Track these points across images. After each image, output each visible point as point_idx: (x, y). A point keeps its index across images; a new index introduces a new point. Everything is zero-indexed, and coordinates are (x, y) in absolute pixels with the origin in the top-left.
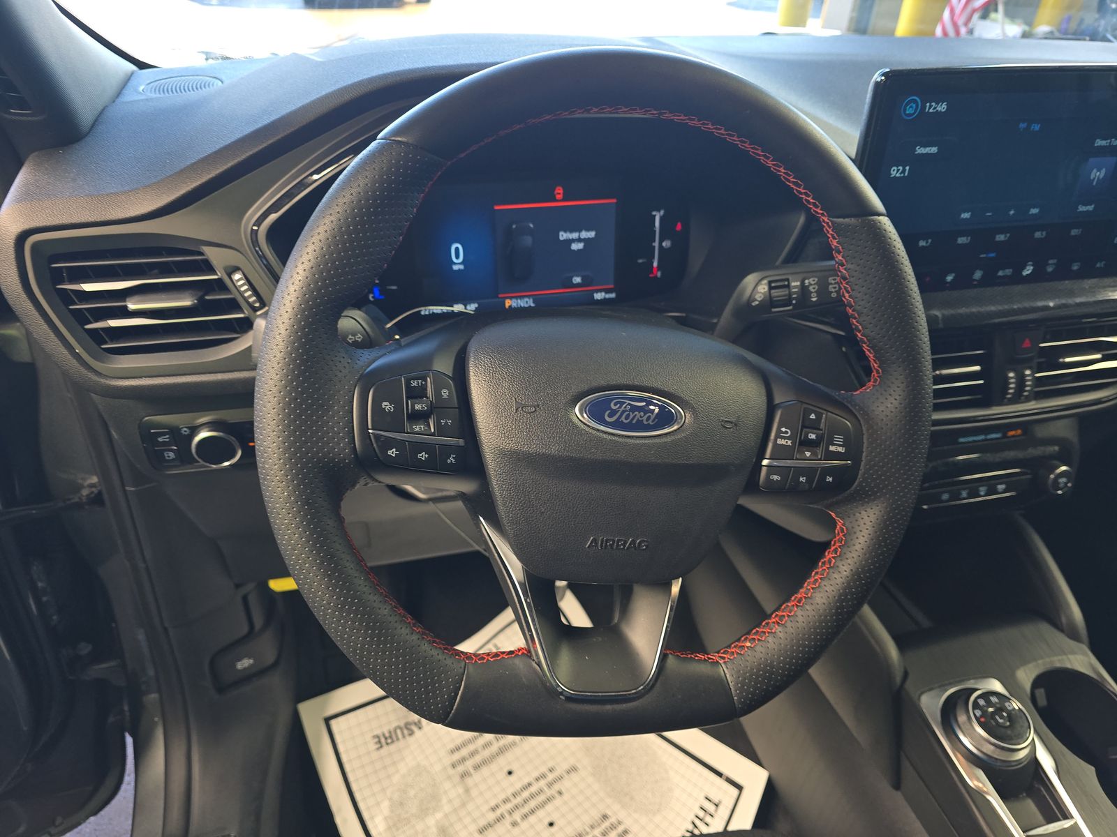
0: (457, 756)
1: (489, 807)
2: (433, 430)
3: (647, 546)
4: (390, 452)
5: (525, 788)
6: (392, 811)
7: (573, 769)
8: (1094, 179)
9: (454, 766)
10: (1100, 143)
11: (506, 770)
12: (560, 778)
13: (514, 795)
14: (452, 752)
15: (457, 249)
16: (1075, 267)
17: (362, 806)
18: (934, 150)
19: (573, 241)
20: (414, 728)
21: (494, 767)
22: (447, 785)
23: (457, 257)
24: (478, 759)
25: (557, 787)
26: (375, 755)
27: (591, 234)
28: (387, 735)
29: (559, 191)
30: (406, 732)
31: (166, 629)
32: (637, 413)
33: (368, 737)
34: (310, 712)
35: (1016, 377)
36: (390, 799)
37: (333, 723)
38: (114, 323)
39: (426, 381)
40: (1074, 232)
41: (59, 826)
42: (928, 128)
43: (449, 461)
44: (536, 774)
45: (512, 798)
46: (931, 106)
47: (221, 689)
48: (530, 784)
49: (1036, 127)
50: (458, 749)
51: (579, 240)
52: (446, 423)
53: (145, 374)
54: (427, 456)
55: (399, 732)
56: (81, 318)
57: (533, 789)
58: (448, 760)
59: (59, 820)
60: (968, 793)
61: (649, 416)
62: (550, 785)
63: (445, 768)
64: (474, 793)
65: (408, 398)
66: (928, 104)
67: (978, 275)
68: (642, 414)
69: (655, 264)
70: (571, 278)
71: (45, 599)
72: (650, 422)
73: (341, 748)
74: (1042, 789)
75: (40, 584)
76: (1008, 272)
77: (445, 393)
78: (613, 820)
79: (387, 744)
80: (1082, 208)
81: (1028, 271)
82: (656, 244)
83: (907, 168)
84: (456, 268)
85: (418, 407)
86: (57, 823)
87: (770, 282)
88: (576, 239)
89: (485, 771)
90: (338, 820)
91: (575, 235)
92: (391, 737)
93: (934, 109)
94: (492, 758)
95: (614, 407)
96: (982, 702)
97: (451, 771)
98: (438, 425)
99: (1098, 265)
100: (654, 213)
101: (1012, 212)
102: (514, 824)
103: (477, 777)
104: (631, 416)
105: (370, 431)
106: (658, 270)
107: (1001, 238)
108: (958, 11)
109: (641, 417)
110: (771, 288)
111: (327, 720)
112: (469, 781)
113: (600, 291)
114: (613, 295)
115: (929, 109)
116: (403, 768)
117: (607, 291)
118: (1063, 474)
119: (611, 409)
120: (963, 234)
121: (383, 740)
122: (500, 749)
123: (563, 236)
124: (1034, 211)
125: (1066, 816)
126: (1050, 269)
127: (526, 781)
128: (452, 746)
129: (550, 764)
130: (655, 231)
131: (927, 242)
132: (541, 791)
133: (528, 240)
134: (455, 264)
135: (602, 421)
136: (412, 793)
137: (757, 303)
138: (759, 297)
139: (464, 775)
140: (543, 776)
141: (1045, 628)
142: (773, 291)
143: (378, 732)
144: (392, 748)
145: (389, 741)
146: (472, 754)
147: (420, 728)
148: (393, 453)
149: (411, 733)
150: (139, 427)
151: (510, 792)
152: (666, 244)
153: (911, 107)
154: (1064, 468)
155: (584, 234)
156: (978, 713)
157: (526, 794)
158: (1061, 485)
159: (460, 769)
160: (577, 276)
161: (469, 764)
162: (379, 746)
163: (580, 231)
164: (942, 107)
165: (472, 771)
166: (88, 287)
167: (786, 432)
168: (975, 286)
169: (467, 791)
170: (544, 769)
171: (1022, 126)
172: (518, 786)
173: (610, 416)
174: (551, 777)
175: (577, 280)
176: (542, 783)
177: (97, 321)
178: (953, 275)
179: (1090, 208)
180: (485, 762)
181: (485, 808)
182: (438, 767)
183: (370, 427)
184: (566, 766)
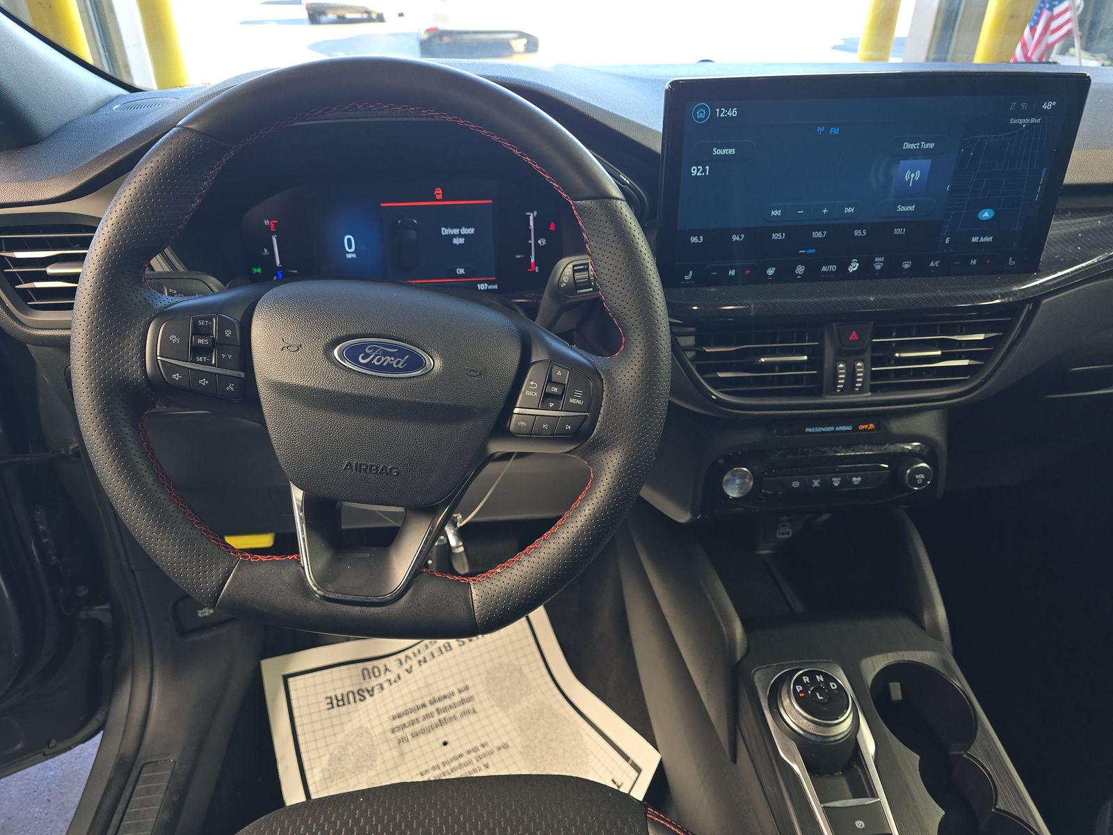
0: (398, 722)
1: (419, 772)
2: (213, 362)
3: (398, 473)
4: (174, 376)
5: (456, 758)
6: (330, 765)
7: (505, 746)
8: (909, 180)
9: (393, 731)
10: (907, 146)
11: (442, 741)
12: (491, 753)
13: (444, 764)
14: (394, 718)
15: (349, 240)
16: (906, 265)
17: (304, 757)
18: (732, 151)
19: (455, 236)
20: (366, 694)
21: (431, 736)
22: (384, 747)
23: (350, 247)
24: (417, 727)
25: (485, 761)
26: (326, 714)
27: (471, 231)
28: (340, 698)
29: (439, 192)
30: (358, 697)
31: (132, 571)
32: (388, 357)
33: (322, 697)
34: (271, 669)
35: (847, 368)
36: (331, 754)
37: (290, 680)
38: (38, 285)
39: (212, 322)
40: (898, 231)
41: (53, 747)
42: (721, 131)
43: (228, 389)
44: (469, 747)
45: (441, 766)
46: (721, 112)
47: (183, 633)
48: (461, 756)
49: (836, 131)
50: (400, 716)
51: (460, 236)
52: (227, 357)
53: (59, 327)
54: (207, 382)
55: (351, 696)
56: (14, 279)
57: (463, 760)
58: (389, 725)
59: (53, 742)
60: (777, 762)
61: (400, 361)
62: (479, 758)
63: (384, 732)
64: (408, 757)
65: (193, 334)
66: (718, 110)
67: (800, 270)
68: (393, 359)
69: (533, 260)
70: (456, 268)
71: (45, 541)
72: (400, 366)
73: (294, 704)
74: (860, 770)
75: (41, 527)
76: (833, 268)
77: (228, 333)
79: (338, 706)
80: (901, 209)
81: (854, 266)
82: (532, 242)
83: (707, 167)
84: (349, 256)
85: (201, 341)
86: (51, 745)
87: (574, 266)
88: (458, 235)
89: (422, 739)
90: (281, 767)
91: (456, 231)
92: (343, 700)
93: (724, 114)
94: (432, 728)
95: (367, 351)
96: (806, 679)
97: (390, 735)
98: (219, 358)
99: (932, 264)
100: (528, 214)
101: (825, 211)
103: (413, 743)
104: (383, 359)
105: (159, 358)
106: (536, 265)
107: (817, 235)
108: (1031, 47)
109: (391, 360)
110: (574, 271)
111: (286, 678)
112: (405, 746)
113: (483, 282)
114: (496, 287)
115: (720, 115)
116: (348, 728)
117: (489, 283)
118: (922, 470)
119: (365, 353)
120: (777, 230)
121: (335, 702)
122: (440, 721)
123: (445, 231)
124: (850, 210)
125: (874, 794)
126: (878, 267)
127: (458, 752)
128: (395, 713)
129: (483, 741)
130: (530, 230)
131: (740, 237)
132: (470, 762)
133: (413, 234)
134: (349, 253)
135: (356, 362)
136: (351, 750)
137: (565, 285)
138: (565, 279)
139: (401, 741)
140: (475, 750)
141: (906, 624)
142: (576, 274)
143: (332, 694)
144: (343, 709)
145: (341, 703)
146: (413, 723)
147: (371, 696)
148: (176, 377)
149: (363, 699)
150: (65, 375)
151: (440, 761)
152: (542, 242)
153: (701, 112)
154: (924, 465)
155: (464, 231)
156: (799, 688)
157: (454, 764)
158: (919, 482)
159: (399, 734)
160: (461, 268)
161: (408, 731)
162: (330, 706)
163: (460, 228)
164: (733, 113)
165: (410, 738)
166: (19, 255)
167: (534, 386)
168: (799, 281)
169: (402, 755)
170: (477, 744)
171: (821, 129)
172: (450, 756)
173: (363, 358)
174: (482, 751)
175: (461, 271)
176: (473, 755)
177: (26, 283)
178: (774, 269)
179: (912, 208)
180: (423, 731)
181: (415, 772)
182: (378, 730)
183: (158, 354)
184: (498, 743)
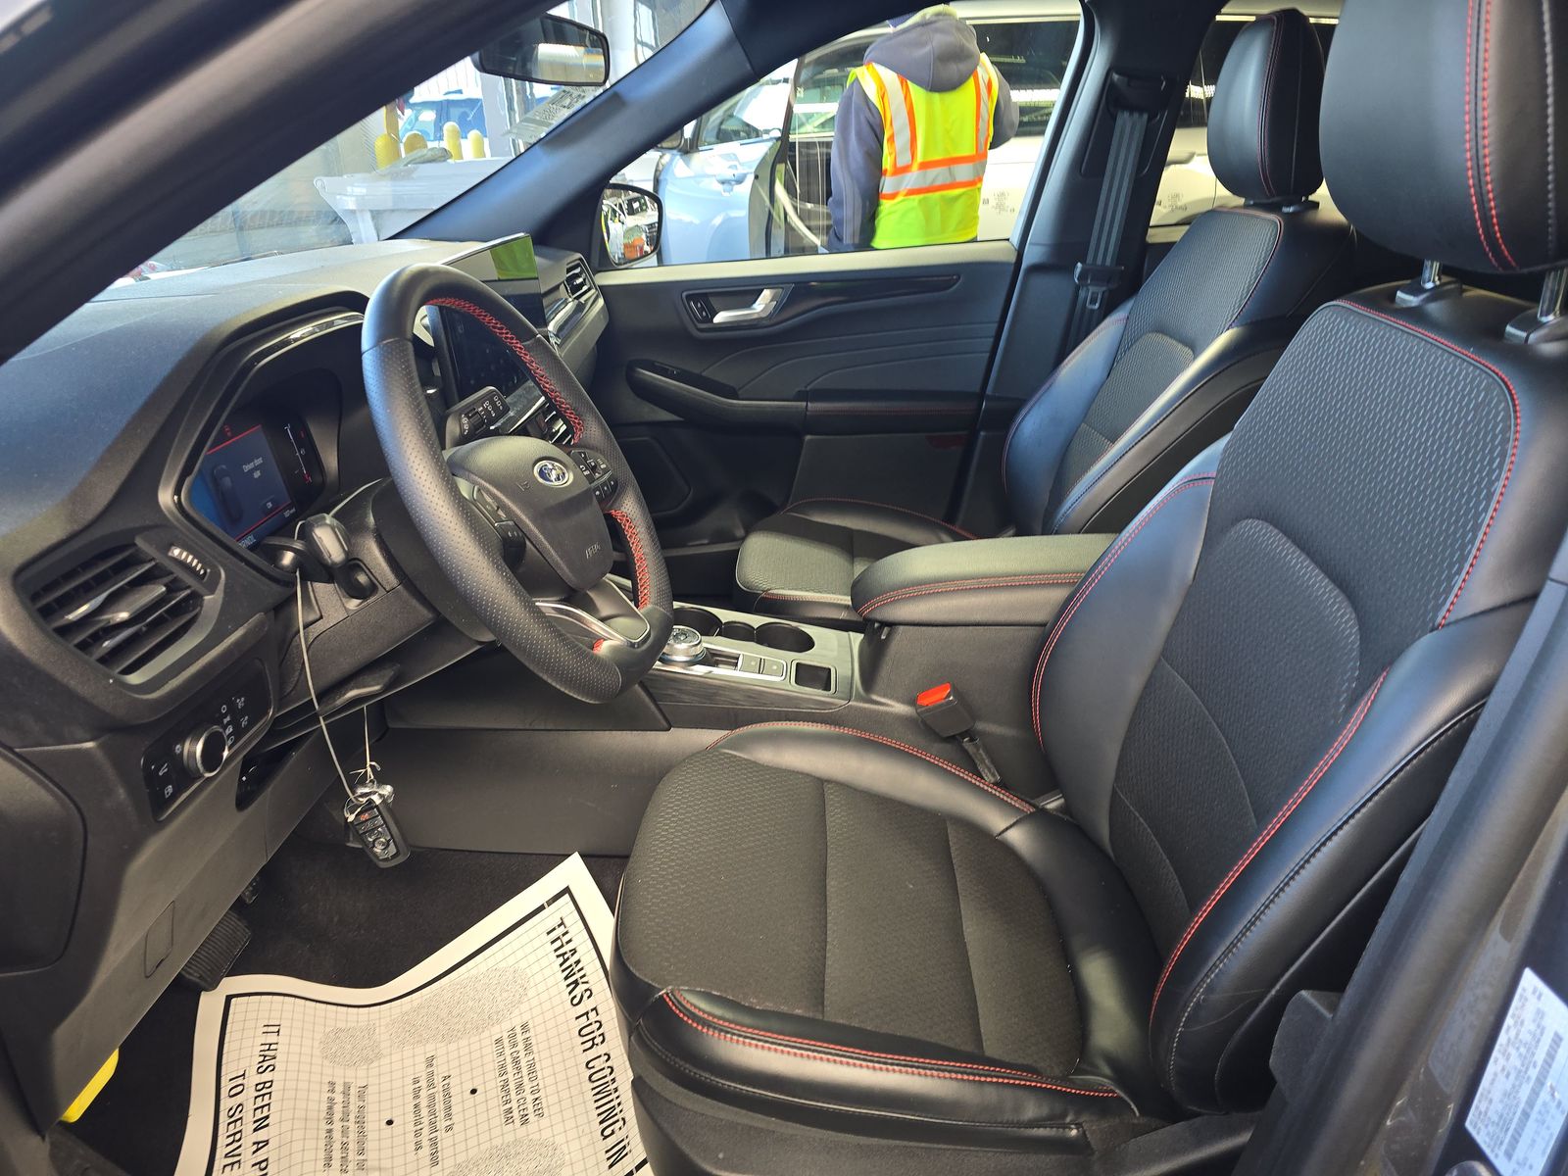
0: (336, 1163)
1: (414, 1152)
5: (417, 1111)
7: (430, 1062)
11: (384, 1126)
12: (431, 1074)
13: (418, 1124)
14: (329, 1165)
21: (371, 1136)
24: (352, 1146)
25: (438, 1079)
44: (410, 1096)
45: (420, 1127)
48: (417, 1105)
50: (329, 1160)
57: (424, 1103)
62: (431, 1085)
64: (387, 1162)
69: (305, 471)
78: (505, 1035)
82: (298, 454)
89: (370, 1145)
94: (362, 1132)
100: (286, 428)
102: (449, 1128)
103: (371, 1156)
110: (469, 418)
112: (370, 1164)
113: (285, 509)
114: (293, 510)
117: (289, 507)
122: (357, 1123)
127: (410, 1108)
128: (322, 1163)
129: (410, 1080)
130: (292, 443)
132: (432, 1097)
139: (361, 1167)
140: (417, 1090)
146: (345, 1149)
151: (411, 1127)
152: (303, 452)
157: (424, 1112)
159: (352, 1166)
161: (352, 1156)
165: (361, 1157)
166: (74, 617)
170: (410, 1088)
172: (410, 1118)
174: (423, 1083)
175: (270, 505)
176: (424, 1093)
180: (361, 1142)
181: (411, 1156)
184: (421, 1066)
